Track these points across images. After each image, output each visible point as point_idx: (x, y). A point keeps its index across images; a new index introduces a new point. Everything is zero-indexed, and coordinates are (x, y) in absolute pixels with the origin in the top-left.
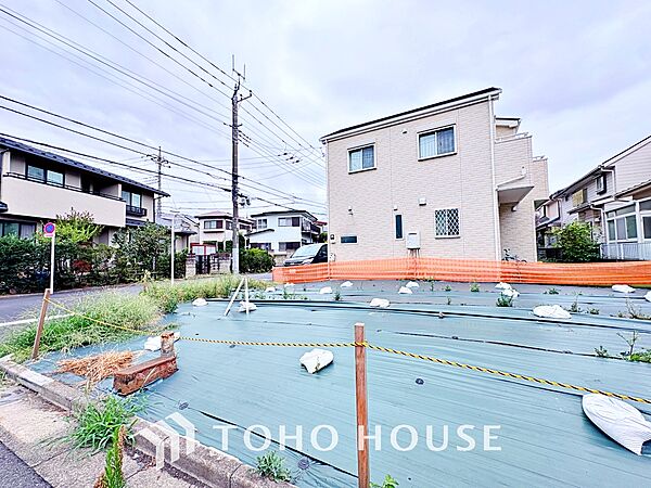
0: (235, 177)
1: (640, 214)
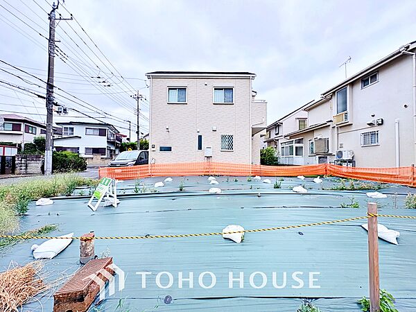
0: (50, 86)
1: (295, 145)
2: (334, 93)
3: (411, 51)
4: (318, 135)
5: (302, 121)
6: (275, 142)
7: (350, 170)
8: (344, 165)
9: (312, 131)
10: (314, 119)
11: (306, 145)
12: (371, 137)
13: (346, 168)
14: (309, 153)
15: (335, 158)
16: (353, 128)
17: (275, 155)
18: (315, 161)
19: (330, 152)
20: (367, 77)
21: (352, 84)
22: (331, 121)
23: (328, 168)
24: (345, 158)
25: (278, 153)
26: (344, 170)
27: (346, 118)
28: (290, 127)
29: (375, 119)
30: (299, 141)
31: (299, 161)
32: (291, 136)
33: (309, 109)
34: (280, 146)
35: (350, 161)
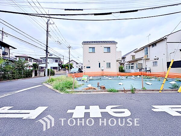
0: (47, 47)
1: (131, 65)
2: (144, 48)
3: (165, 38)
4: (139, 62)
5: (133, 56)
6: (123, 64)
7: (149, 74)
8: (147, 72)
9: (137, 61)
10: (137, 56)
11: (135, 65)
12: (155, 63)
13: (148, 73)
14: (136, 68)
15: (145, 70)
16: (150, 60)
17: (124, 69)
18: (138, 71)
19: (143, 68)
20: (154, 44)
21: (149, 46)
22: (143, 57)
23: (142, 73)
24: (147, 70)
25: (124, 68)
26: (147, 73)
27: (148, 57)
28: (129, 58)
29: (156, 57)
30: (132, 64)
31: (133, 71)
32: (129, 62)
33: (136, 52)
34: (125, 66)
35: (149, 71)
